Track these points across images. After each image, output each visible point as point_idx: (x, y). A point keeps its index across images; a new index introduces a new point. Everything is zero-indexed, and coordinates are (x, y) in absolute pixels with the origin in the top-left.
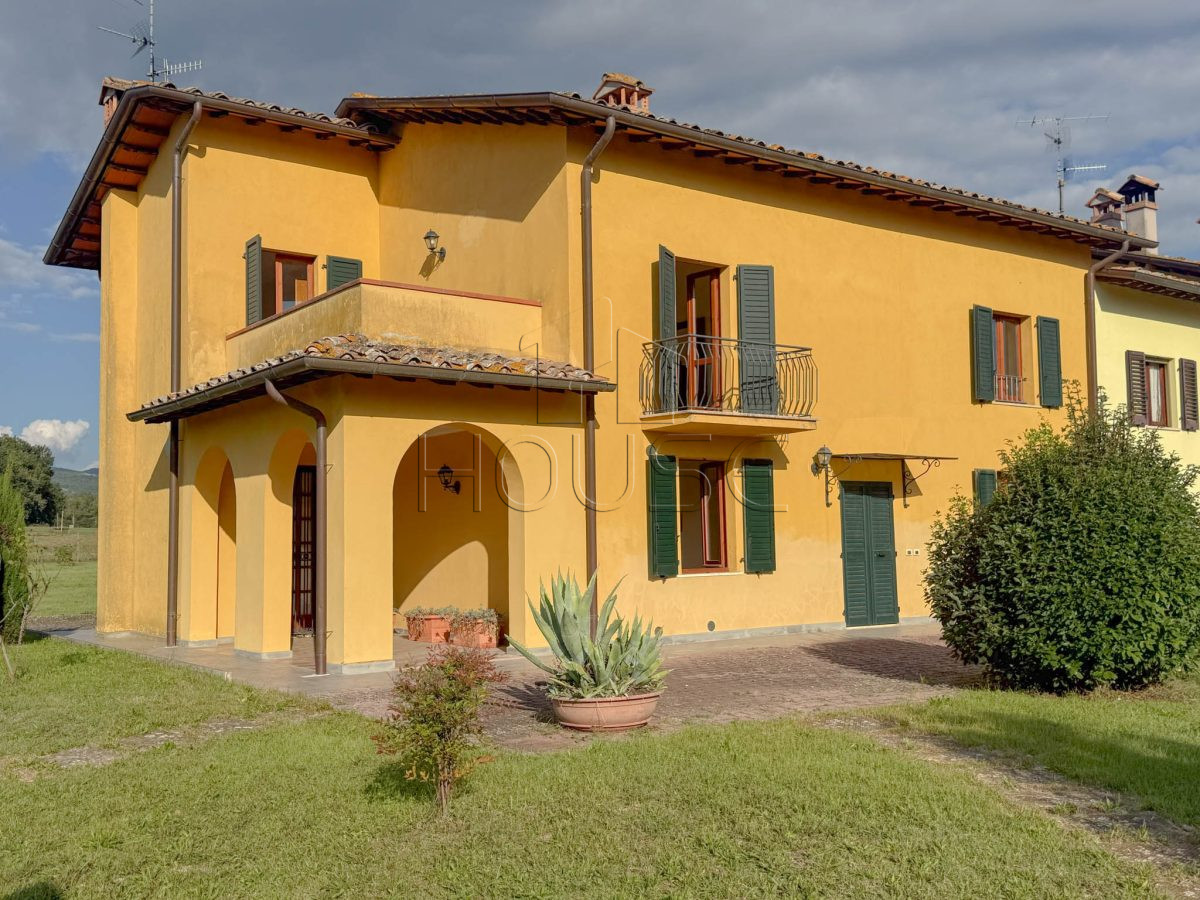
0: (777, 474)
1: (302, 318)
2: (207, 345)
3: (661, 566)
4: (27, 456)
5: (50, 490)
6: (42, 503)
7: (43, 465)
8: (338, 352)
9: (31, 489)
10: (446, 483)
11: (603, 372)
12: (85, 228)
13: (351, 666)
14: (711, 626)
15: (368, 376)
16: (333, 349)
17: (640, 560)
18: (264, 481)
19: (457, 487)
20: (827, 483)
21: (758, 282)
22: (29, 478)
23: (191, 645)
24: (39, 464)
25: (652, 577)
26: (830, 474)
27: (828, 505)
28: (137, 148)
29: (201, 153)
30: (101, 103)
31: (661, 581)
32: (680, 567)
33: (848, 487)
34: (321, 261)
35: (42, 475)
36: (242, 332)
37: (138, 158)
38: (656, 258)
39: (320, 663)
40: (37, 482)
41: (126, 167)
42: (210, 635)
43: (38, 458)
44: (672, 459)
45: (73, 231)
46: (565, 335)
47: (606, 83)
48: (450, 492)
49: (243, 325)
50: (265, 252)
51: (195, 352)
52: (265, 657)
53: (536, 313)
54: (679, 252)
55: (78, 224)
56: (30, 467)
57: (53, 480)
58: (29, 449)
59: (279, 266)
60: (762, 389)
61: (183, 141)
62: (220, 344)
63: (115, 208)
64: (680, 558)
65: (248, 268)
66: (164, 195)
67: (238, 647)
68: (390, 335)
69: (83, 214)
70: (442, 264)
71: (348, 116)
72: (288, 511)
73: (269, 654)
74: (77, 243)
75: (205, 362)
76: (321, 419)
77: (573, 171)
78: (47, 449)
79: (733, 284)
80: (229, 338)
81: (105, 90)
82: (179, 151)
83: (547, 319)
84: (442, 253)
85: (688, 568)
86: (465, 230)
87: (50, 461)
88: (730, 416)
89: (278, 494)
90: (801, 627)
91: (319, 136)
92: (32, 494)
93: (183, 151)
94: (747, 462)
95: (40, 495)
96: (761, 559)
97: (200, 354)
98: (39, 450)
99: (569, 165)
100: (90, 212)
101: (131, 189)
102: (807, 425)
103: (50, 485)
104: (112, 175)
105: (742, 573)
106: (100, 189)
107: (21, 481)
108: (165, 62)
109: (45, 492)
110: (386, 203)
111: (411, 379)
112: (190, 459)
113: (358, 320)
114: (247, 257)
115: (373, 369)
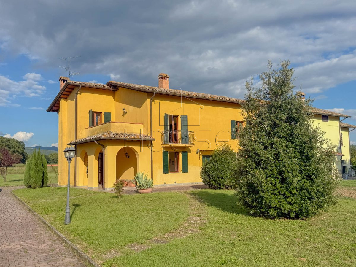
0: (189, 154)
1: (100, 127)
2: (82, 130)
3: (165, 171)
4: (17, 144)
5: (24, 153)
6: (22, 157)
7: (22, 147)
8: (107, 136)
9: (19, 153)
10: (127, 156)
11: (153, 137)
12: (56, 105)
13: (109, 188)
14: (175, 182)
15: (112, 140)
16: (106, 135)
17: (162, 170)
18: (93, 156)
19: (129, 157)
20: (199, 155)
21: (184, 119)
22: (18, 150)
23: (79, 187)
24: (21, 146)
25: (163, 174)
26: (200, 154)
27: (200, 160)
28: (67, 92)
29: (80, 94)
30: (59, 81)
31: (165, 174)
32: (169, 172)
33: (204, 156)
34: (103, 113)
35: (22, 149)
36: (88, 128)
37: (68, 93)
38: (164, 115)
39: (103, 188)
40: (20, 151)
41: (65, 95)
42: (82, 185)
43: (21, 144)
44: (168, 152)
45: (53, 106)
46: (147, 130)
47: (160, 75)
48: (127, 158)
49: (88, 127)
50: (92, 112)
51: (79, 132)
52: (94, 188)
53: (142, 125)
54: (169, 114)
55: (54, 104)
56: (19, 147)
57: (25, 151)
58: (18, 142)
59: (95, 114)
60: (185, 138)
61: (77, 92)
62: (84, 130)
63: (62, 102)
64: (169, 170)
65: (89, 115)
66: (73, 101)
67: (88, 187)
68: (116, 131)
69: (56, 103)
70: (126, 114)
71: (108, 85)
72: (97, 162)
73: (94, 187)
74: (54, 108)
75: (81, 133)
76: (104, 147)
77: (148, 101)
78: (23, 142)
79: (180, 119)
80: (86, 129)
81: (60, 79)
82: (76, 94)
83: (144, 127)
84: (126, 112)
85: (171, 172)
86: (130, 109)
87: (24, 145)
88: (180, 144)
89: (96, 159)
90: (193, 183)
91: (103, 89)
92: (19, 155)
93: (77, 94)
94: (183, 152)
95: (21, 155)
96: (185, 170)
97: (80, 132)
98: (21, 142)
99: (148, 99)
100: (57, 102)
101: (66, 99)
102: (193, 145)
103: (24, 152)
104: (62, 96)
105: (182, 173)
106: (60, 98)
107: (16, 151)
108: (72, 73)
109: (23, 154)
110: (116, 101)
111: (119, 140)
112: (79, 152)
113: (110, 129)
114: (89, 113)
115: (112, 139)
